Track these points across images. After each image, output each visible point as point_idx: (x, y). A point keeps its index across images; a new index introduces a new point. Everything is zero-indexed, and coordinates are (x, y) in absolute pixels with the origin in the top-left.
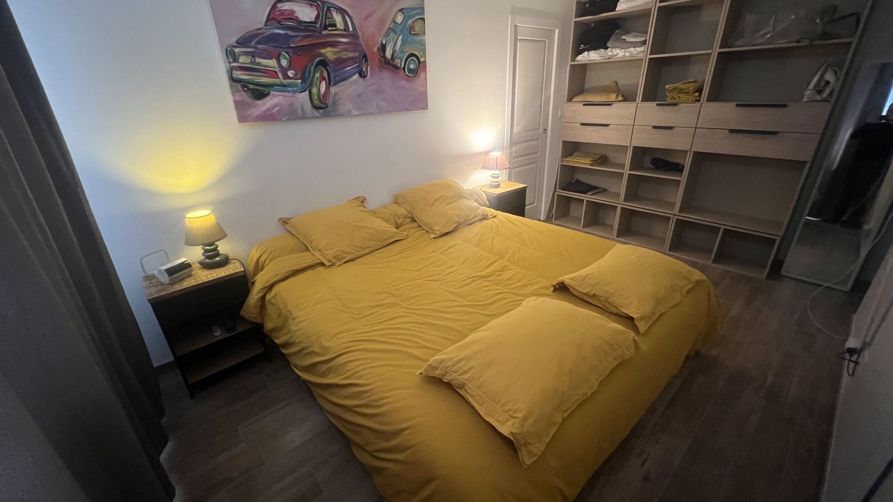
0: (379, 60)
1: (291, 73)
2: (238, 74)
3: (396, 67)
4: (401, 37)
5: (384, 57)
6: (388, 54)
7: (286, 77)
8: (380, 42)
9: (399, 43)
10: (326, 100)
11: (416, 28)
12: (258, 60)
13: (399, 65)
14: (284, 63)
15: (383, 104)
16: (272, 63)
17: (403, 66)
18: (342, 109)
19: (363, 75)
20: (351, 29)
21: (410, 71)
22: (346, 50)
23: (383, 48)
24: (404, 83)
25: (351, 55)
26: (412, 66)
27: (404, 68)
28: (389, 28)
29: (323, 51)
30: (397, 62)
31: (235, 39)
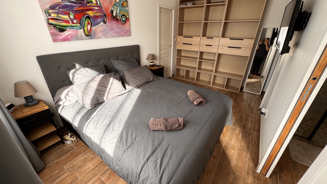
0: (111, 16)
1: (75, 21)
2: (51, 21)
3: (117, 19)
4: (119, 8)
6: (114, 14)
7: (73, 23)
8: (111, 10)
9: (118, 10)
10: (91, 32)
11: (124, 4)
12: (60, 15)
13: (119, 19)
14: (72, 17)
15: (114, 34)
16: (66, 17)
17: (120, 19)
18: (97, 36)
19: (105, 22)
20: (99, 4)
21: (123, 21)
22: (97, 12)
23: (112, 12)
24: (121, 26)
25: (100, 14)
26: (124, 19)
27: (121, 20)
28: (114, 4)
29: (88, 12)
30: (118, 17)
31: (48, 6)
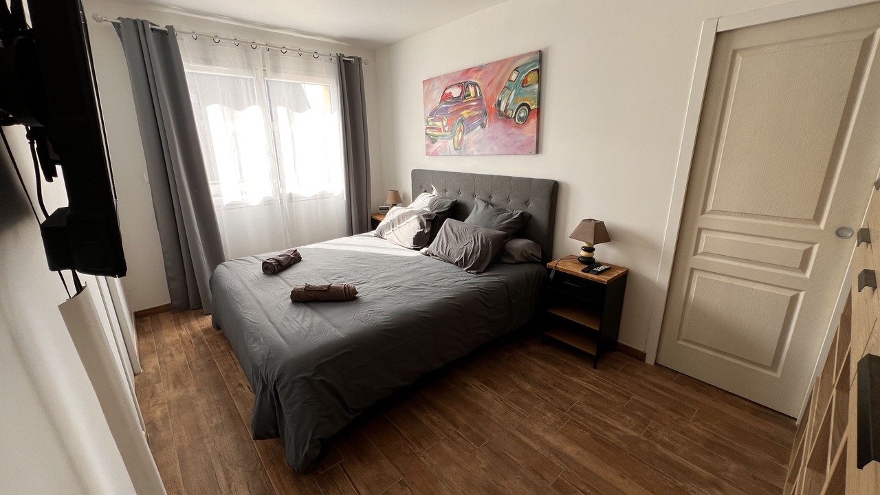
0: (495, 113)
1: (446, 129)
2: (428, 131)
3: (508, 117)
4: (514, 92)
5: (499, 111)
6: (502, 108)
7: (445, 131)
8: (497, 101)
9: (512, 96)
10: (461, 144)
11: (529, 80)
12: (435, 123)
13: (510, 116)
14: (445, 123)
15: (495, 148)
16: (439, 124)
17: (514, 116)
18: (469, 151)
19: (483, 126)
20: (479, 95)
21: (521, 119)
22: (475, 110)
23: (499, 103)
24: (513, 130)
25: (477, 113)
26: (522, 115)
27: (515, 117)
28: (505, 87)
29: (462, 113)
30: (509, 113)
31: (429, 114)
